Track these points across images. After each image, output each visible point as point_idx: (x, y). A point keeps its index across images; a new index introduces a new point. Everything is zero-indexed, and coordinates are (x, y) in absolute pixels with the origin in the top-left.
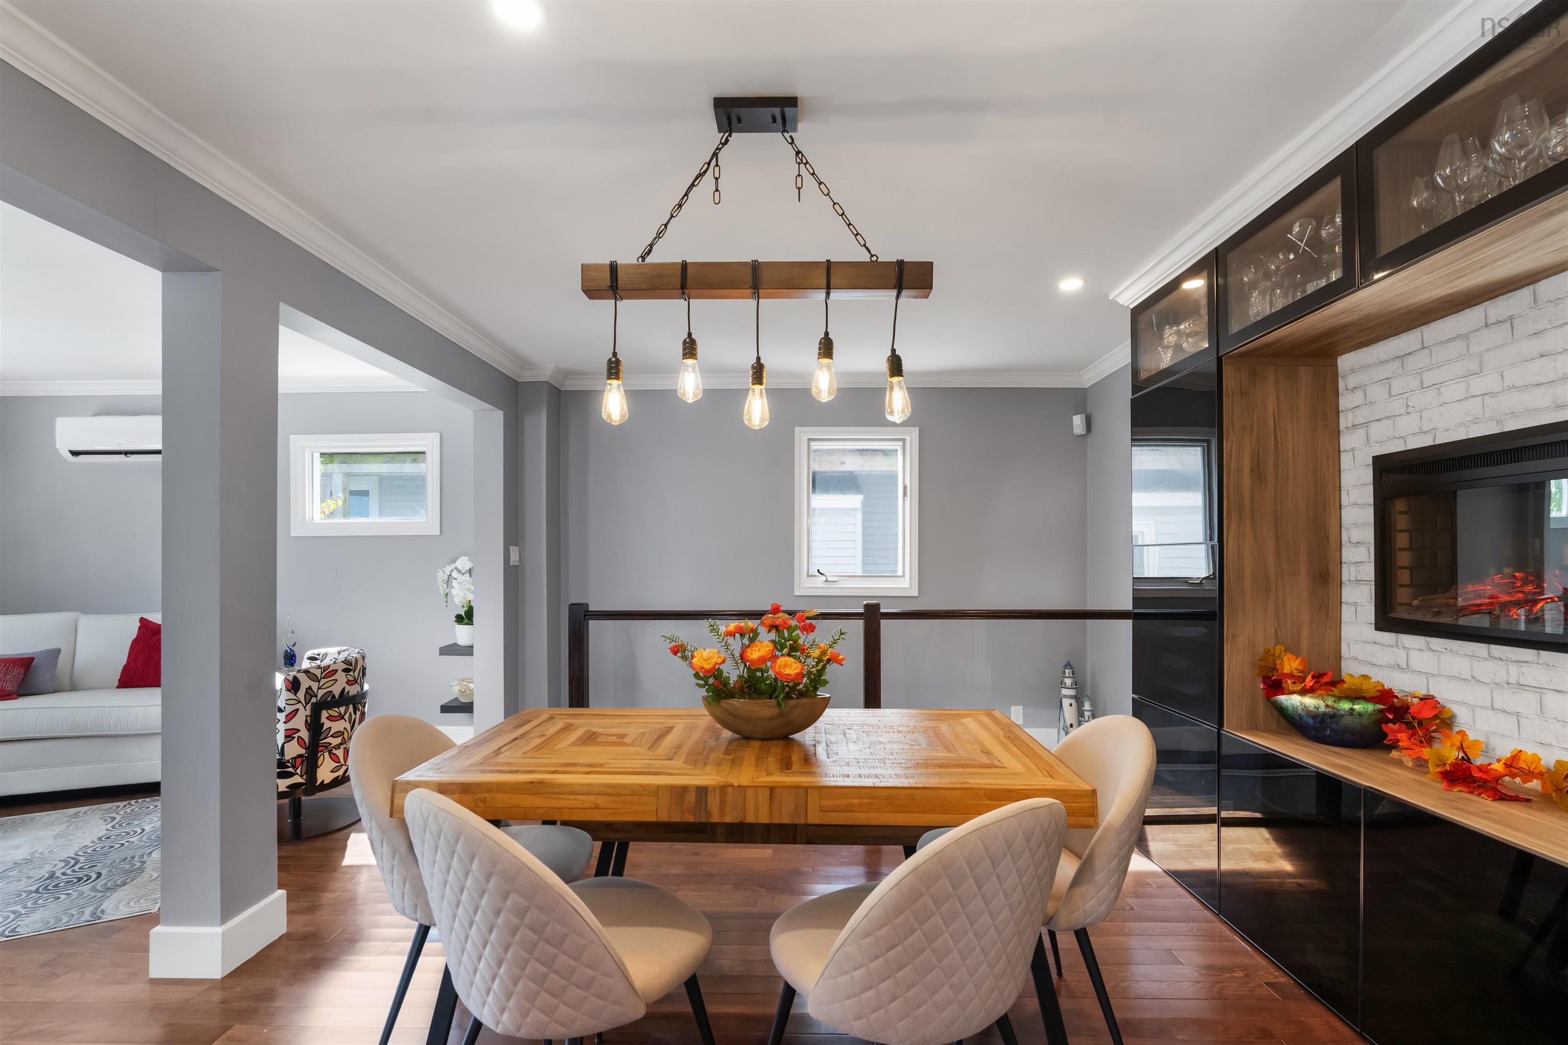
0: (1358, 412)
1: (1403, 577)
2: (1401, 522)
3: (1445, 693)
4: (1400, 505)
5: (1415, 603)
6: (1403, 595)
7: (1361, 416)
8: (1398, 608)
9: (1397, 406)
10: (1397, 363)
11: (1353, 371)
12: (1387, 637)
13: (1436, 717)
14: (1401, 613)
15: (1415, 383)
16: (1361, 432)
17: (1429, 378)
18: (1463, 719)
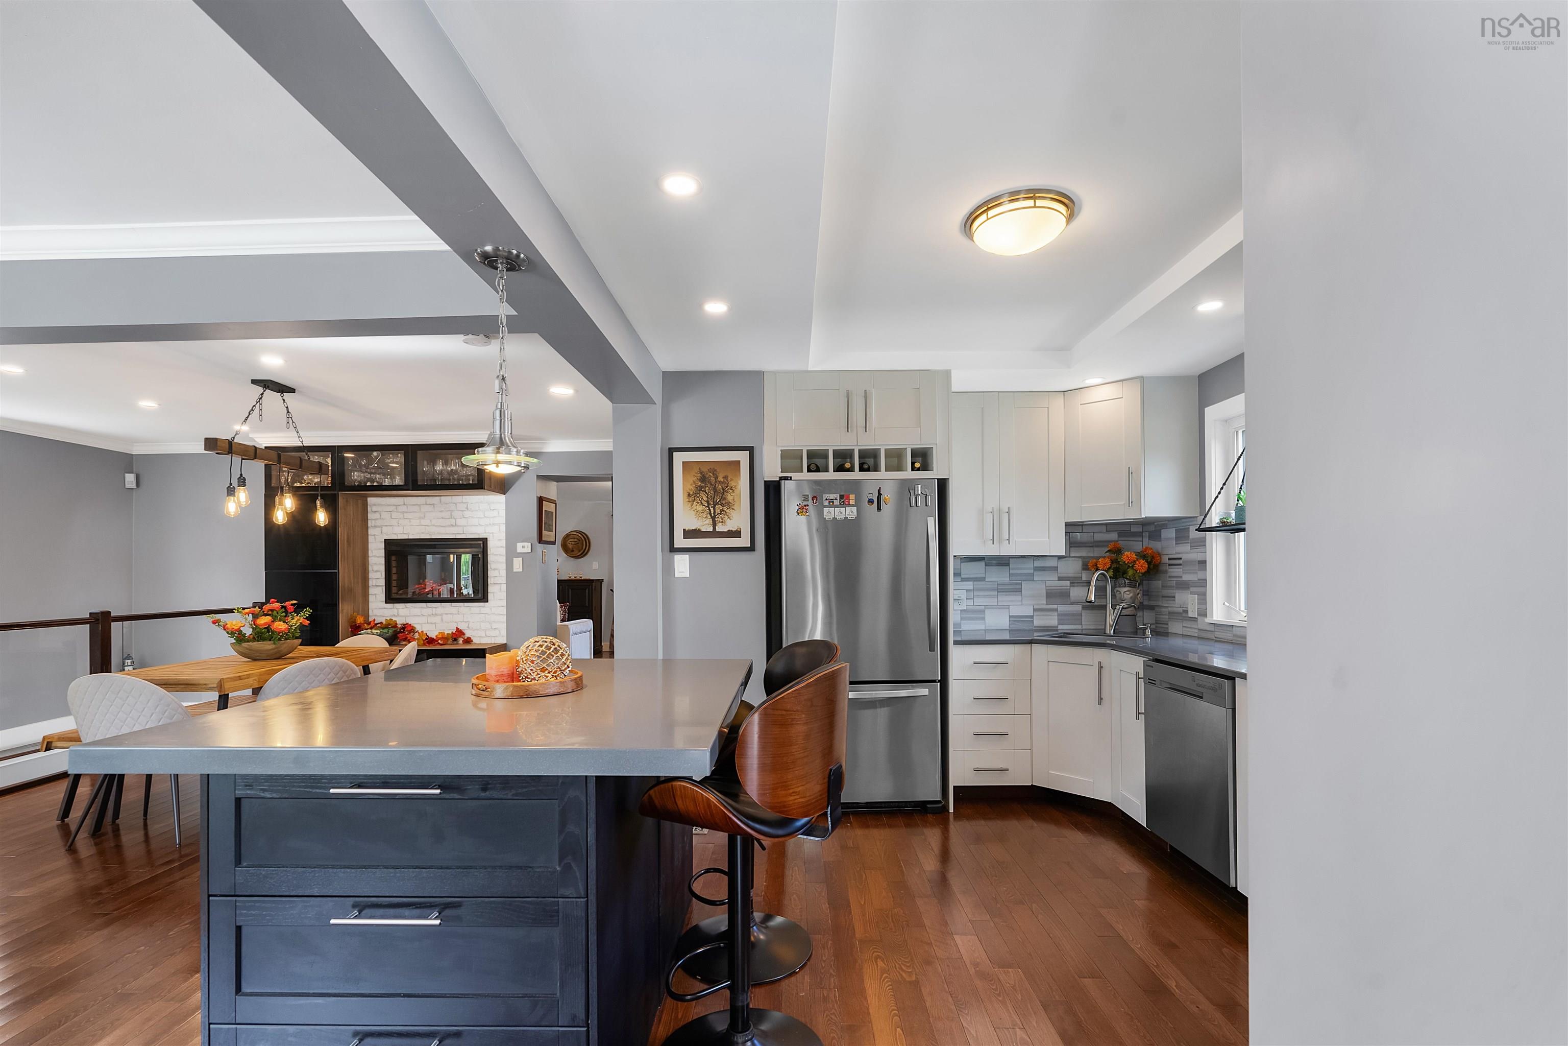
0: (377, 521)
1: (394, 583)
2: (394, 564)
3: (411, 621)
4: (393, 558)
5: (400, 592)
6: (394, 590)
7: (379, 523)
8: (393, 595)
9: (394, 522)
10: (394, 507)
11: (375, 505)
12: (389, 605)
13: (412, 629)
14: (394, 596)
15: (401, 516)
16: (378, 529)
17: (406, 515)
18: (418, 628)
